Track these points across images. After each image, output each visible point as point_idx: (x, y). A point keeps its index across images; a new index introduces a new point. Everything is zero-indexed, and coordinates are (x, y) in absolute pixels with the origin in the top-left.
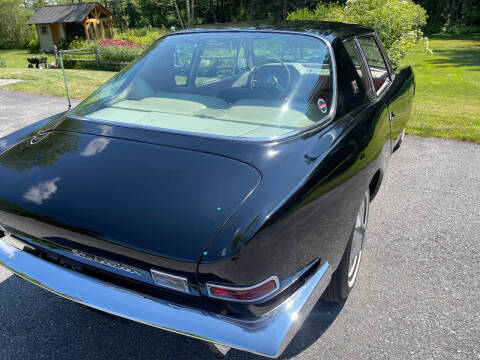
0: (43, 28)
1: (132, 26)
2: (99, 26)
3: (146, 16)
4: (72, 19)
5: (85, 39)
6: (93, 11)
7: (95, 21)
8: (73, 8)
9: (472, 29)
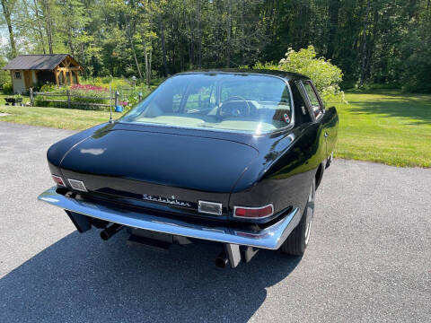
0: (17, 73)
1: (95, 75)
2: (68, 74)
3: (107, 67)
4: (45, 67)
5: (55, 84)
6: (64, 61)
7: (65, 70)
8: (46, 58)
9: (380, 86)
